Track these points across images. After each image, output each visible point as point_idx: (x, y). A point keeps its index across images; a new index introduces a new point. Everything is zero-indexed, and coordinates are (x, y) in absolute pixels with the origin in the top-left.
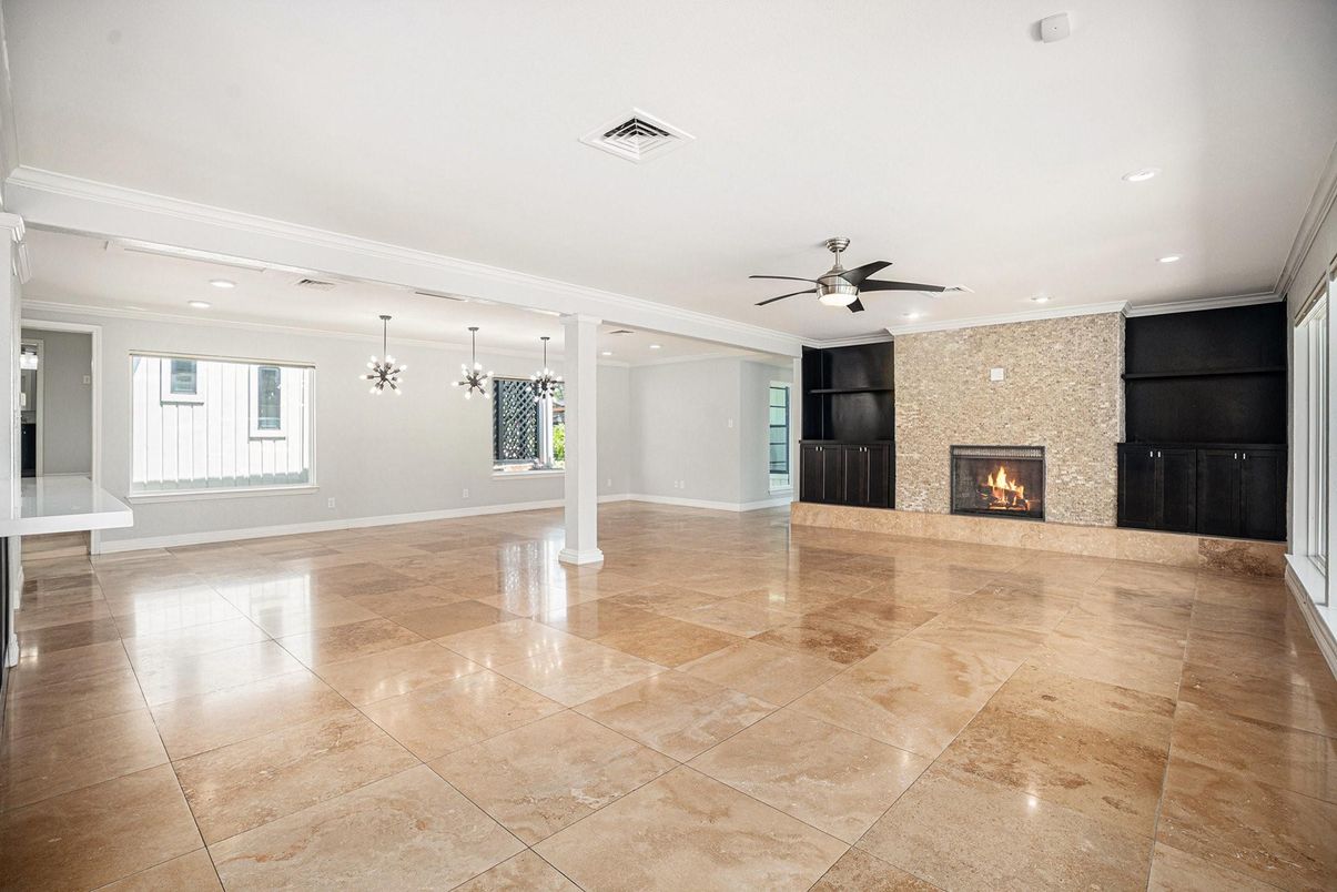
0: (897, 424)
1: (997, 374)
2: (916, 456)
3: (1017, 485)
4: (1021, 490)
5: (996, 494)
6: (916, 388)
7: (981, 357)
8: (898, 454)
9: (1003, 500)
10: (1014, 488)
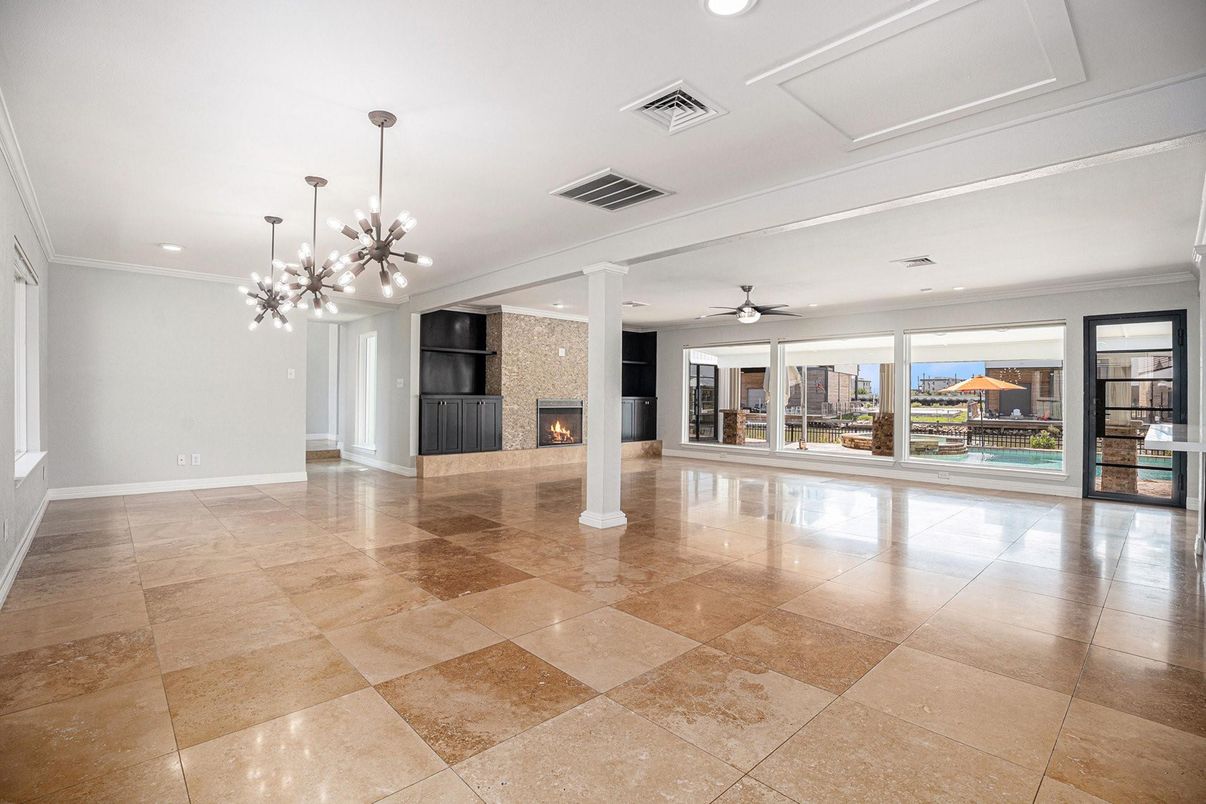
0: (503, 383)
1: (562, 352)
2: (516, 407)
3: (566, 430)
4: (568, 432)
5: (555, 435)
6: (516, 355)
7: (553, 339)
8: (504, 406)
9: (559, 438)
10: (564, 432)
